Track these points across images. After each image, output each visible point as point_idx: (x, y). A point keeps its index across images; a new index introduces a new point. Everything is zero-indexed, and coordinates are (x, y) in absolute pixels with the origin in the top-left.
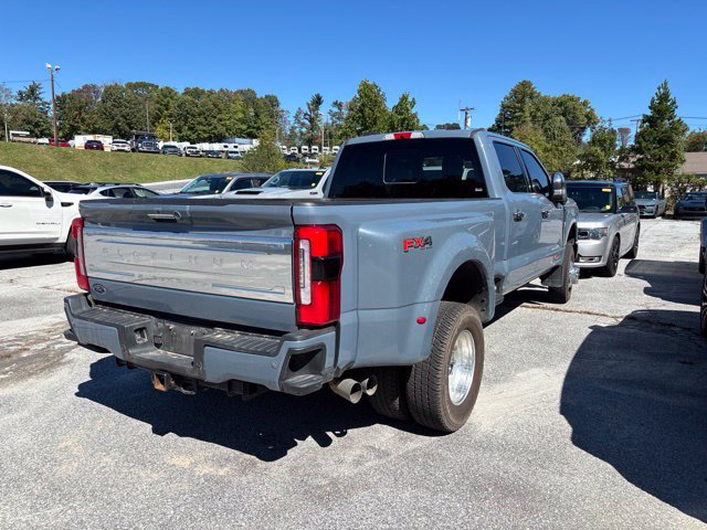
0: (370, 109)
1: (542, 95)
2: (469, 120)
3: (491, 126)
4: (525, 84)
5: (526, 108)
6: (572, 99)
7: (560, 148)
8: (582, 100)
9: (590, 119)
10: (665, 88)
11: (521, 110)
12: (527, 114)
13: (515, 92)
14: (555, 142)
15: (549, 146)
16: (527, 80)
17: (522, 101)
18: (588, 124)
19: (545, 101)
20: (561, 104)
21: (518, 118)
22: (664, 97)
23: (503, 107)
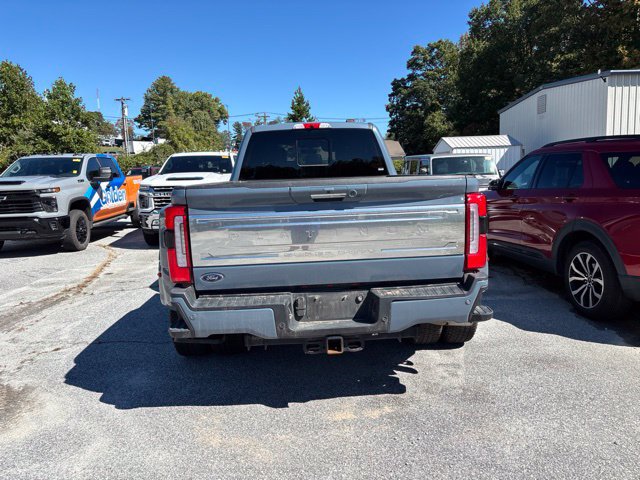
0: (17, 92)
1: (181, 90)
2: (126, 110)
3: (136, 116)
4: (165, 79)
5: (169, 101)
6: (205, 96)
7: (208, 138)
8: (213, 97)
9: (222, 113)
10: (300, 93)
11: (164, 102)
12: (170, 107)
13: (156, 86)
14: (203, 132)
15: (198, 136)
16: (167, 76)
17: (164, 94)
18: (222, 118)
19: (184, 96)
20: (197, 100)
21: (163, 110)
22: (300, 100)
23: (148, 99)
